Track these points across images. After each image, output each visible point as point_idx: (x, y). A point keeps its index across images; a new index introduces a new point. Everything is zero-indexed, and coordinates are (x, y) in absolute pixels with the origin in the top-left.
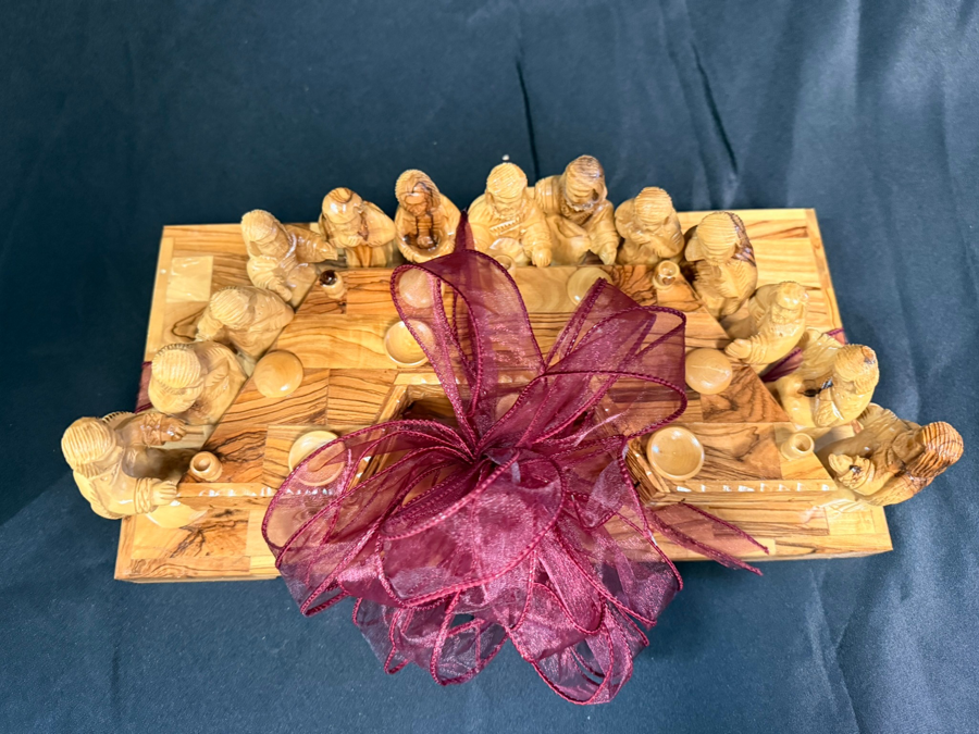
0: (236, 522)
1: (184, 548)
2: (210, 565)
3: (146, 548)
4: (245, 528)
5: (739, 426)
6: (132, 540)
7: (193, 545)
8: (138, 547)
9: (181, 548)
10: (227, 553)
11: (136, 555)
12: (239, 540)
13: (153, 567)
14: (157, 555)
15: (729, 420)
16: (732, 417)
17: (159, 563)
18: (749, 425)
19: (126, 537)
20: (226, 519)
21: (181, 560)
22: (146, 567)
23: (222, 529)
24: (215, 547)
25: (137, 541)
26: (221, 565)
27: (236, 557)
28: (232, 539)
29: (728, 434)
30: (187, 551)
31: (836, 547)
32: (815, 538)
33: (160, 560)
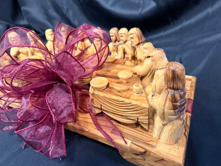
15: (123, 84)
18: (128, 87)
31: (156, 153)
32: (148, 147)
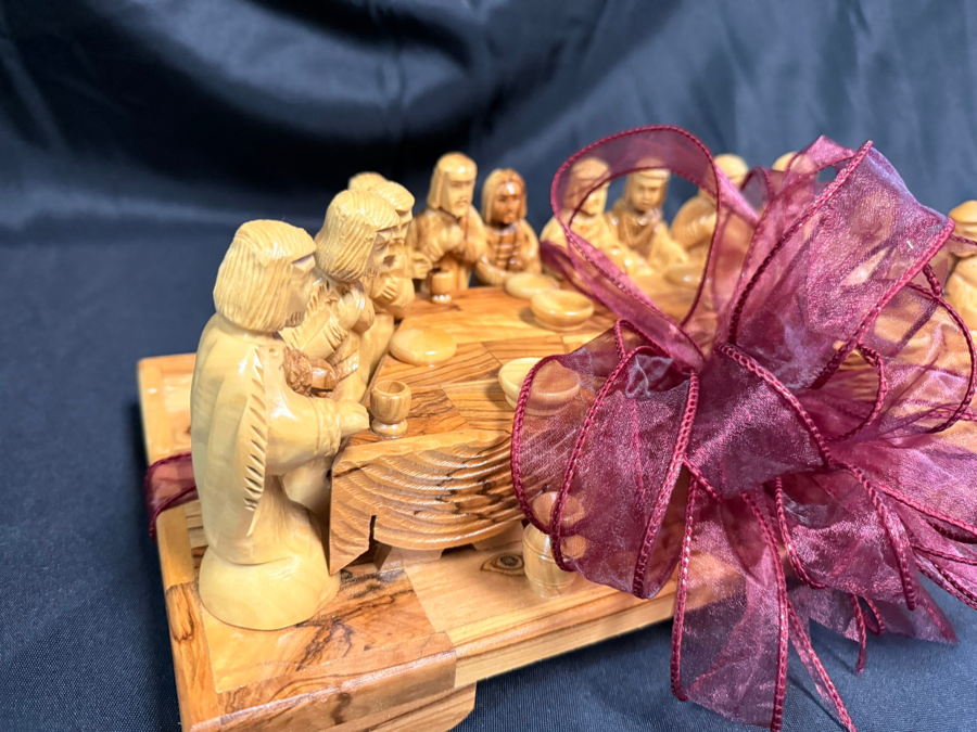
0: (392, 596)
1: (318, 651)
2: (380, 661)
3: (239, 670)
4: (414, 599)
6: (205, 665)
7: (334, 643)
8: (226, 673)
10: (402, 638)
11: (224, 684)
12: (412, 616)
13: (270, 692)
14: (268, 674)
17: (280, 685)
19: (192, 666)
20: (375, 596)
21: (319, 667)
22: (254, 695)
23: (374, 611)
24: (375, 636)
25: (217, 665)
26: (400, 656)
27: (419, 639)
28: (400, 618)
30: (326, 654)
33: (279, 680)
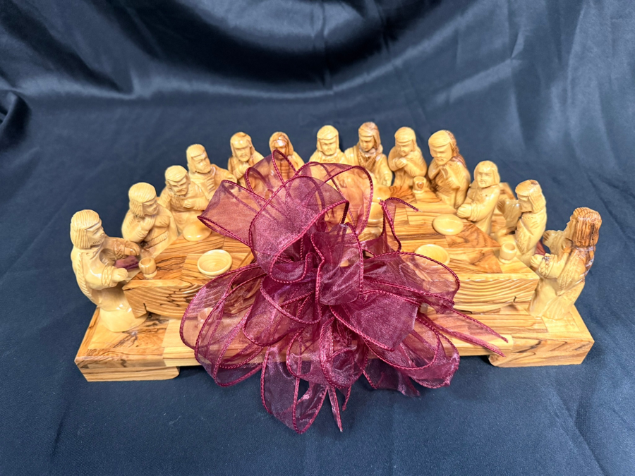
0: (158, 329)
1: (123, 343)
2: (138, 352)
3: (98, 343)
4: (164, 332)
5: (471, 249)
6: (91, 338)
7: (129, 342)
8: (94, 343)
9: (121, 343)
10: (150, 346)
11: (91, 347)
12: (159, 339)
13: (101, 353)
14: (105, 347)
15: (464, 247)
16: (466, 246)
17: (105, 351)
18: (477, 249)
19: (87, 338)
20: (153, 328)
21: (120, 349)
22: (97, 353)
23: (149, 333)
24: (143, 343)
25: (94, 339)
26: (145, 352)
27: (155, 347)
28: (155, 338)
29: (465, 253)
30: (124, 345)
31: (554, 338)
32: (539, 334)
33: (106, 349)
